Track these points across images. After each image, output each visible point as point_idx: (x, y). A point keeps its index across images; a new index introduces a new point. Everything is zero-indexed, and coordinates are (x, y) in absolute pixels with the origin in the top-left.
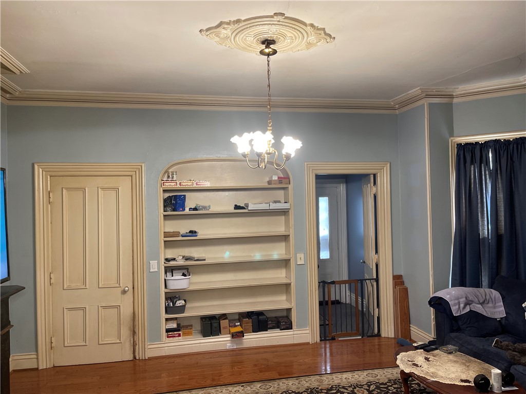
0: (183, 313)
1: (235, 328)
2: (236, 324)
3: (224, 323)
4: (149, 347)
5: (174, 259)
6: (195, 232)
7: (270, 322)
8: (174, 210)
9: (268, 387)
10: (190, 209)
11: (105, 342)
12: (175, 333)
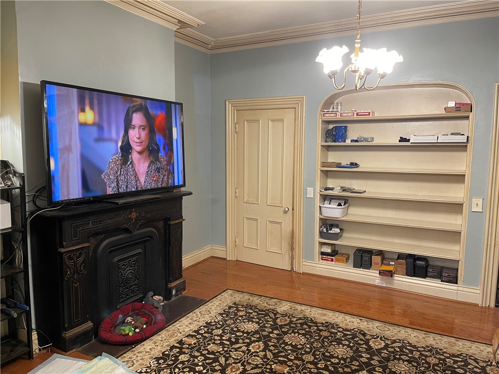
0: (337, 240)
1: (388, 266)
2: (391, 263)
3: (376, 259)
4: (304, 263)
5: (332, 189)
6: (356, 164)
7: (431, 270)
8: (335, 141)
9: (386, 329)
10: (352, 141)
11: (271, 251)
12: (329, 257)
